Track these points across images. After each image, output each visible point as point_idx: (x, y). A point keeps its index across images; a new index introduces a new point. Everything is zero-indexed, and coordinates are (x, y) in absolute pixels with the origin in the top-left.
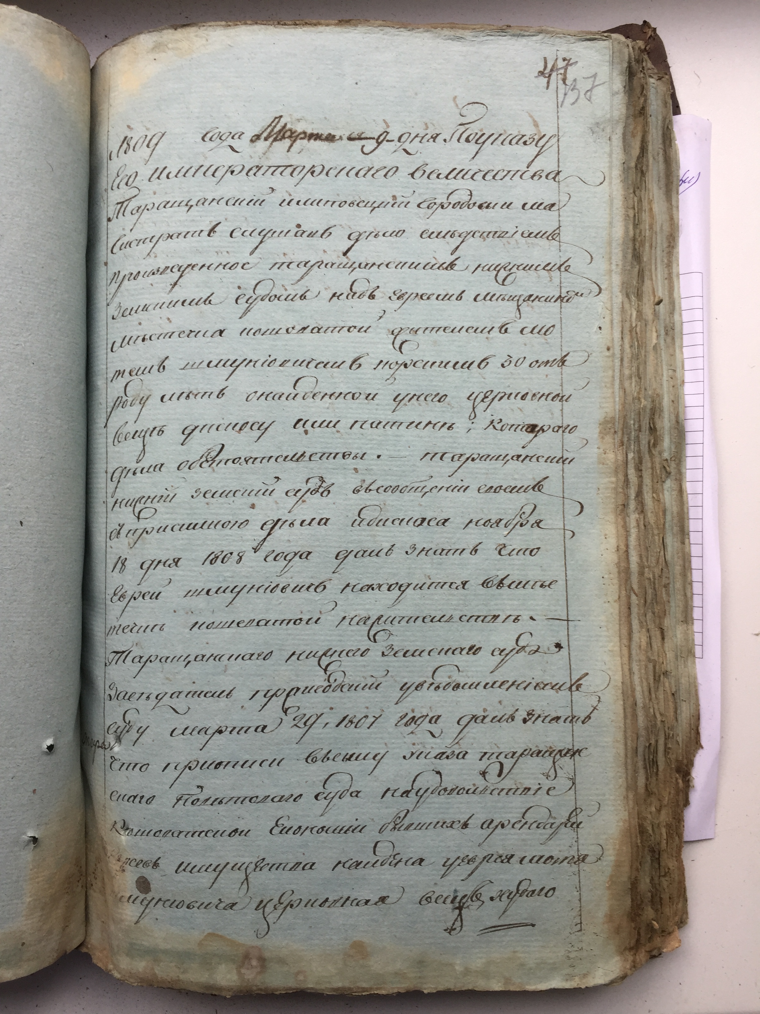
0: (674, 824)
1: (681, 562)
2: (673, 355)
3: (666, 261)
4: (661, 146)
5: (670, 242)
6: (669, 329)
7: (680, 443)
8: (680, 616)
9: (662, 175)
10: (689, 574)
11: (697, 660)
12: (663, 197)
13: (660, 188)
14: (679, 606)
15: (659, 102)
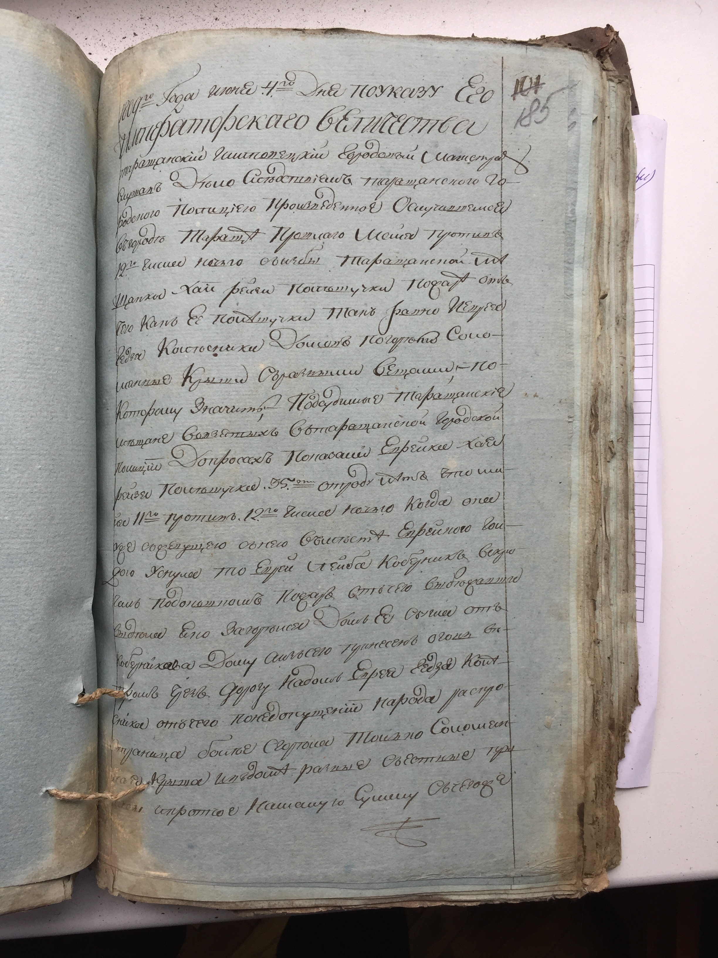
0: (605, 775)
1: (625, 536)
2: (623, 344)
3: (620, 255)
4: (620, 146)
5: (624, 237)
6: (620, 319)
7: (627, 426)
8: (622, 585)
9: (619, 173)
10: (633, 545)
11: (638, 624)
12: (619, 194)
13: (617, 186)
14: (621, 576)
15: (619, 104)
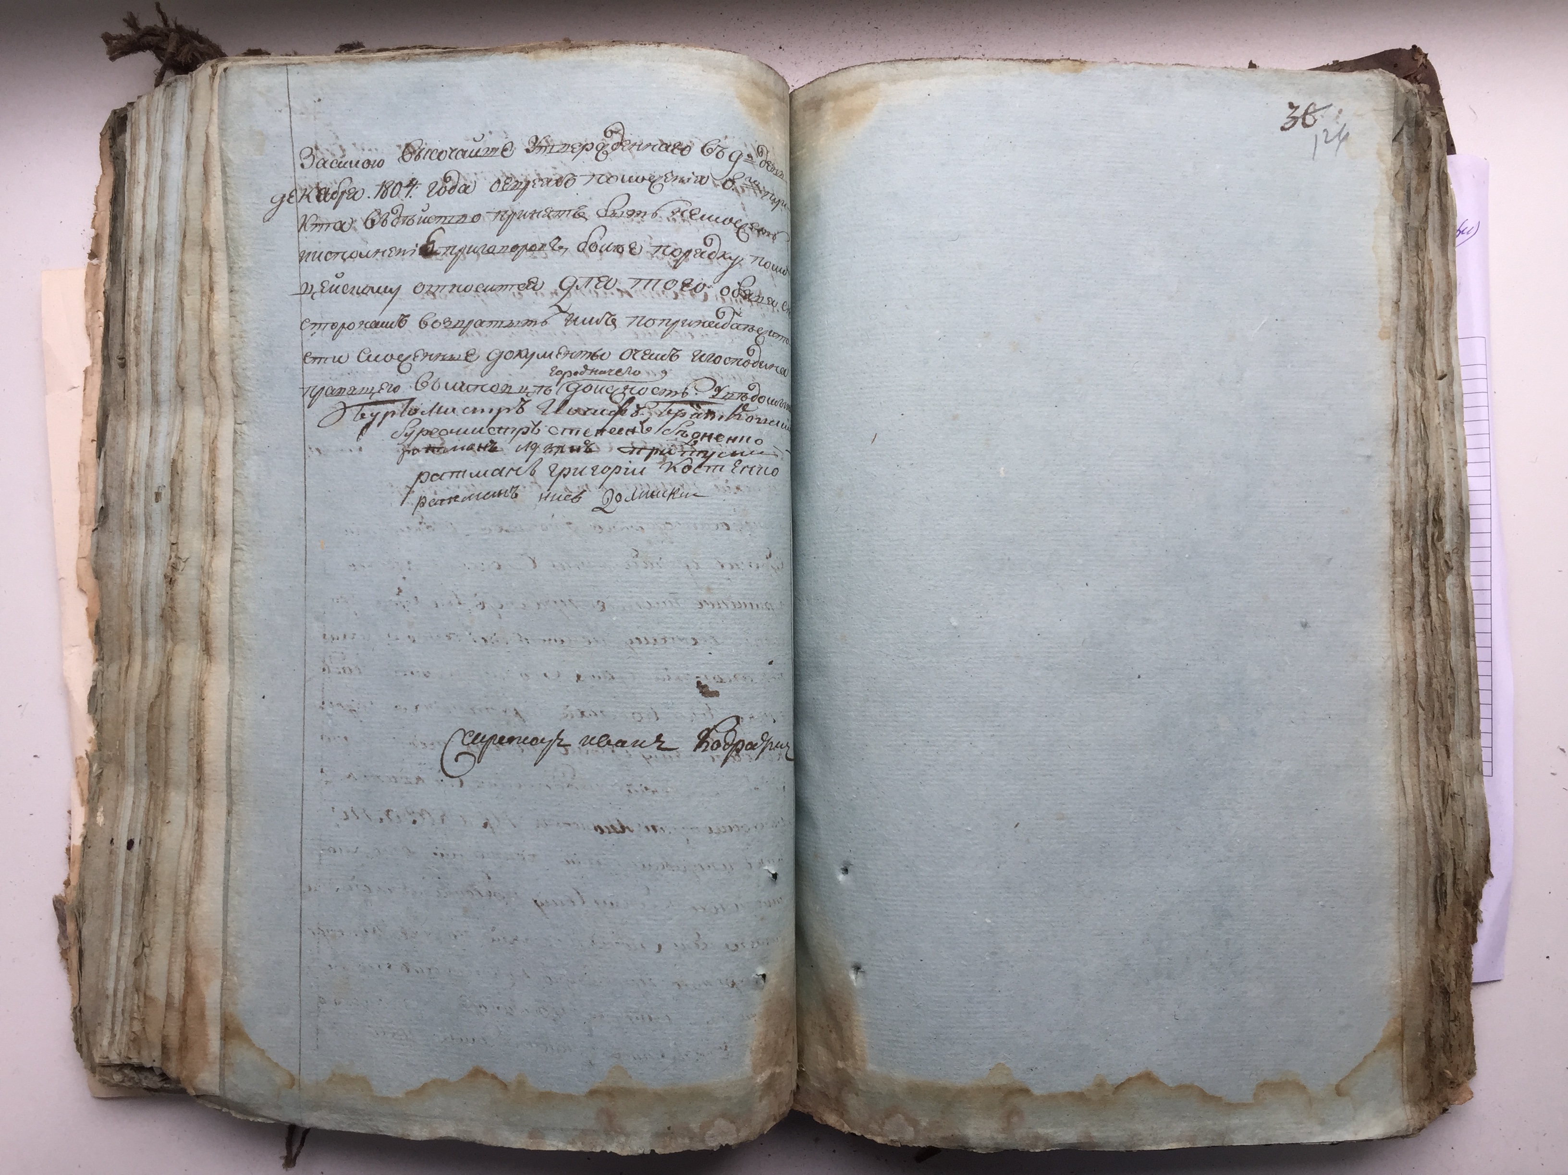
1: (1464, 667)
2: (1452, 432)
5: (1447, 303)
6: (1448, 402)
7: (1463, 532)
8: (1464, 729)
10: (1475, 681)
11: (1485, 779)
13: (1437, 244)
14: (1464, 719)
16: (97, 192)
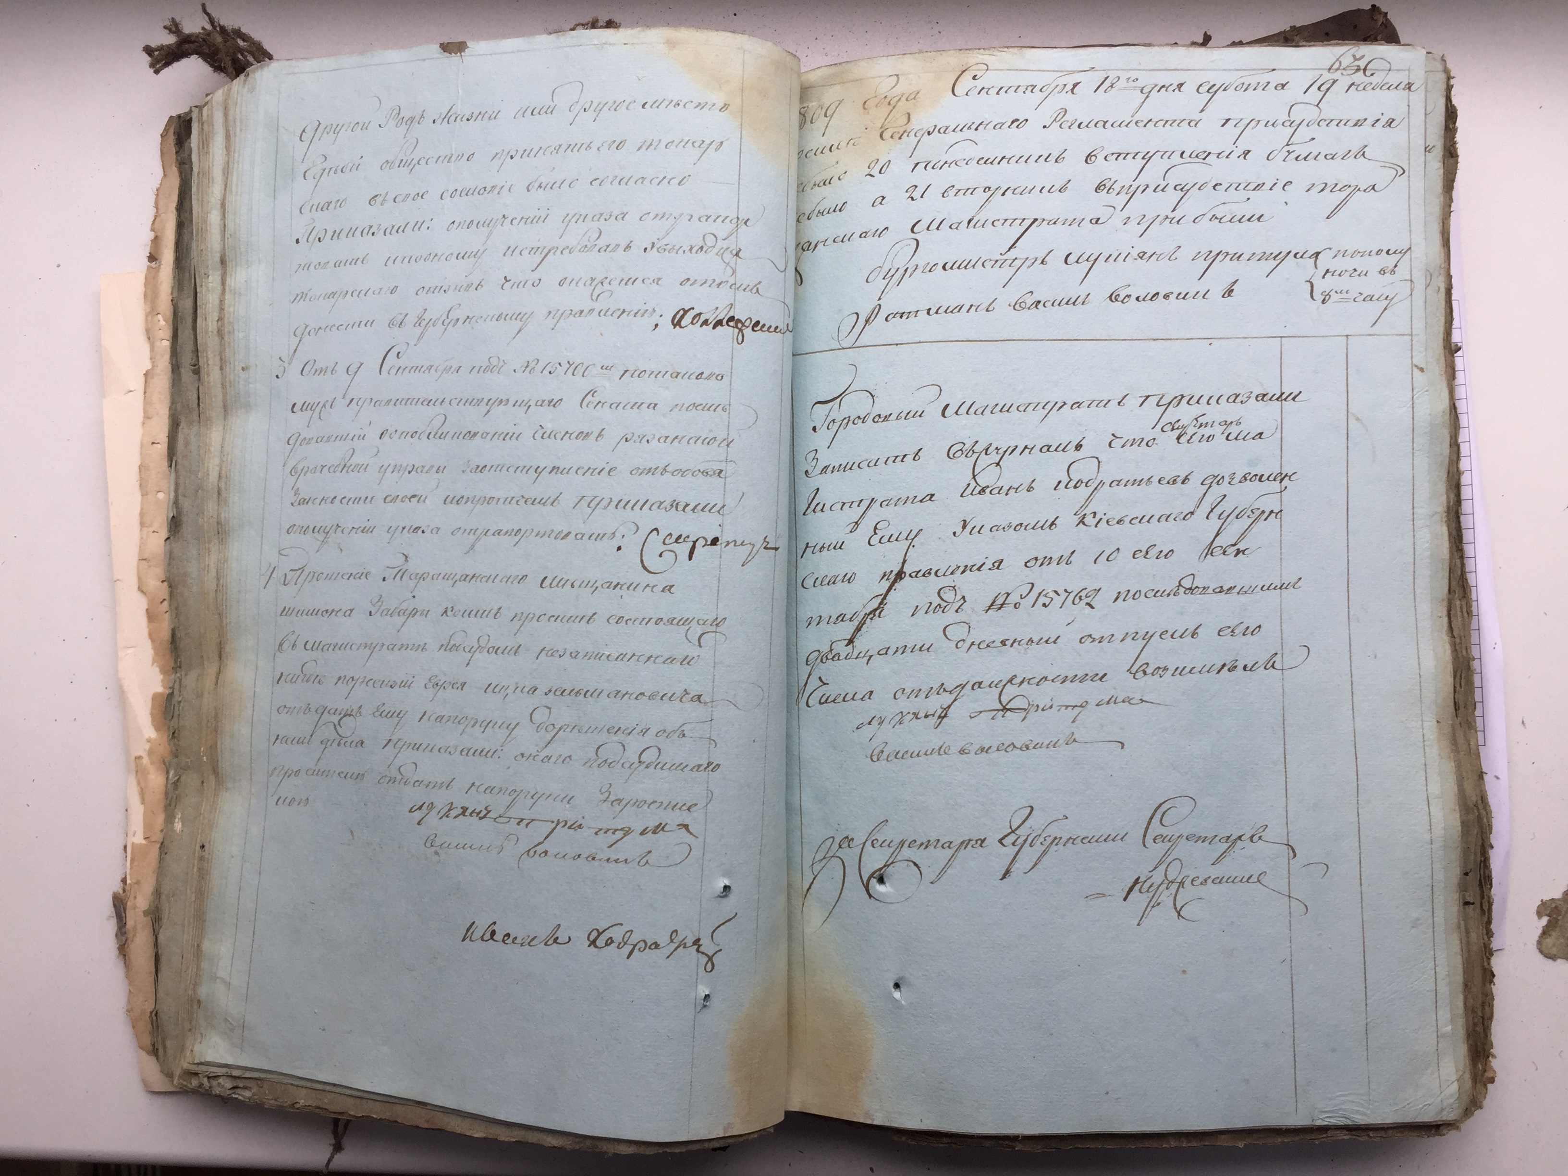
16: (157, 195)
